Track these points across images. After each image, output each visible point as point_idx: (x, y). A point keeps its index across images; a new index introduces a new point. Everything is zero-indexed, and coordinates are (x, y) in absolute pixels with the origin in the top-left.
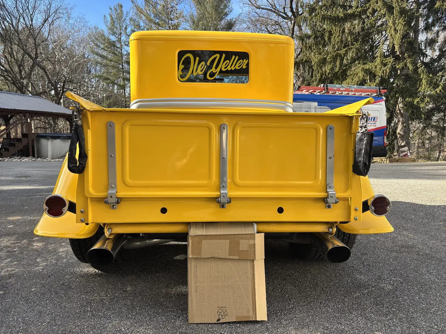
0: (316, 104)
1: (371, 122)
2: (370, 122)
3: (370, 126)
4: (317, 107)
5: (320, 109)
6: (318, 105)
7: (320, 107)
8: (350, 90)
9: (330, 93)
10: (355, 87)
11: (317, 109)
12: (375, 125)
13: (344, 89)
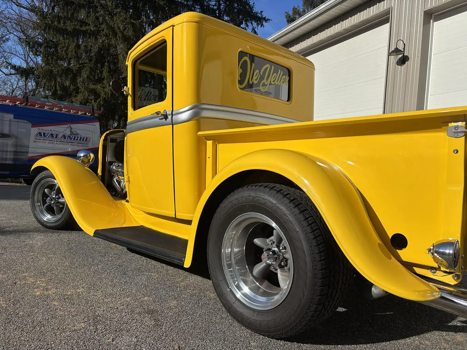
0: (11, 116)
1: (83, 143)
2: (81, 142)
3: (82, 146)
4: (12, 120)
5: (17, 122)
6: (14, 118)
7: (16, 120)
8: (59, 106)
9: (36, 107)
10: (65, 104)
11: (12, 122)
12: (87, 145)
13: (51, 104)
